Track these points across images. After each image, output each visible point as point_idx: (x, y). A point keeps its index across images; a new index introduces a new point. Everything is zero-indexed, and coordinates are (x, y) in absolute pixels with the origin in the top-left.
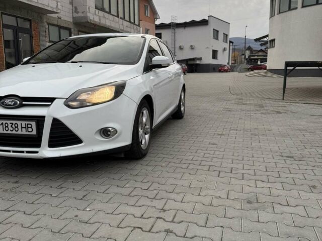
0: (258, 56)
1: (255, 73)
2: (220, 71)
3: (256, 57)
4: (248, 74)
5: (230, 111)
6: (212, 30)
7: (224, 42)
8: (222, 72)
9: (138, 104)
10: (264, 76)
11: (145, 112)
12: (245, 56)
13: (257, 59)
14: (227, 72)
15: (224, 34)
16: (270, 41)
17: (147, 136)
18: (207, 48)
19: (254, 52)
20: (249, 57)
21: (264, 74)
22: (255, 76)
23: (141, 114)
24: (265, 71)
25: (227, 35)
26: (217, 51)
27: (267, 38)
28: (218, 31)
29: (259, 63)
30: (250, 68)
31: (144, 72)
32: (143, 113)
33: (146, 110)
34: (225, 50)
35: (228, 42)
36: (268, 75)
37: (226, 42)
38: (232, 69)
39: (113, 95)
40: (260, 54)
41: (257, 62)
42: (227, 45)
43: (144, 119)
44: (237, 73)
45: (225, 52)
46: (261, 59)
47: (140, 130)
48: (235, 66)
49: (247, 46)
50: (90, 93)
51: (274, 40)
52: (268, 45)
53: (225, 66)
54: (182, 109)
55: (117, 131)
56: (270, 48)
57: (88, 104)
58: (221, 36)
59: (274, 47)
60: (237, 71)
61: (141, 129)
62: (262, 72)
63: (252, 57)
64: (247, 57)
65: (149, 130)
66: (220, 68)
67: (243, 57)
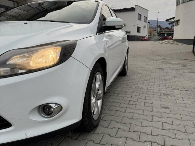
0: (165, 31)
1: (166, 42)
2: (142, 40)
3: (164, 32)
4: (161, 42)
5: (162, 69)
6: (137, 14)
7: (144, 22)
8: (143, 41)
9: (91, 69)
10: (172, 44)
11: (99, 76)
12: (157, 31)
13: (165, 33)
14: (146, 41)
15: (145, 17)
16: (176, 21)
17: (99, 102)
18: (134, 25)
19: (162, 29)
20: (159, 32)
21: (172, 42)
22: (166, 43)
23: (94, 80)
24: (172, 40)
25: (146, 18)
26: (140, 28)
27: (174, 19)
28: (141, 15)
29: (166, 35)
30: (161, 39)
31: (97, 32)
32: (96, 79)
33: (100, 74)
34: (145, 27)
35: (147, 22)
36: (175, 43)
37: (146, 22)
38: (149, 39)
39: (58, 58)
40: (166, 30)
41: (164, 35)
42: (146, 24)
43: (97, 85)
44: (153, 42)
45: (145, 28)
46: (167, 33)
47: (92, 98)
48: (151, 37)
49: (158, 25)
50: (26, 55)
51: (179, 20)
52: (174, 24)
53: (145, 37)
54: (126, 68)
55: (62, 108)
56: (176, 25)
57: (21, 71)
58: (143, 18)
59: (179, 25)
60: (152, 40)
61: (94, 97)
62: (170, 41)
63: (161, 32)
64: (158, 32)
65: (102, 95)
66: (142, 38)
67: (156, 32)
